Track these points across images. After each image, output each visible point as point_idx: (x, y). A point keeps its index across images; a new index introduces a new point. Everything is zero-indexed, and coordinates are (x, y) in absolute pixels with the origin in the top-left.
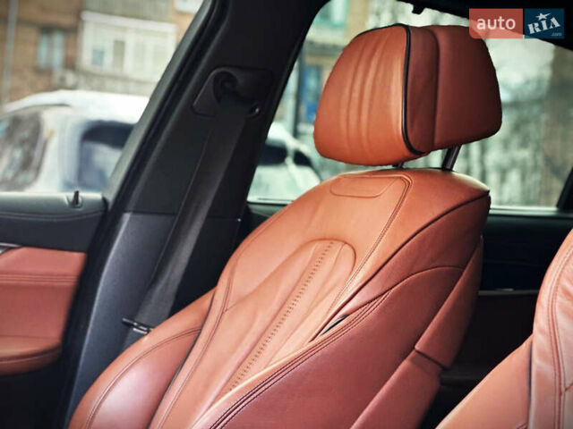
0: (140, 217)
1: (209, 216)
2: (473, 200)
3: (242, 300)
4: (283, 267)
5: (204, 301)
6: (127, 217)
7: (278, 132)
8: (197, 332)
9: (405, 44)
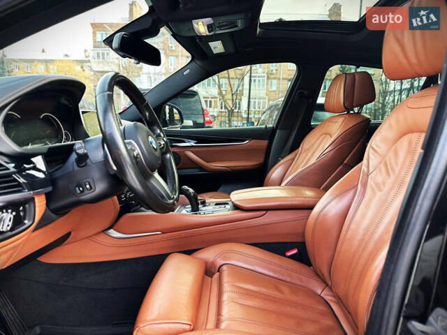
0: (284, 131)
1: (298, 129)
2: (364, 121)
3: (305, 151)
4: (315, 143)
5: (297, 151)
6: (278, 131)
7: (321, 100)
8: (294, 159)
9: (344, 79)
